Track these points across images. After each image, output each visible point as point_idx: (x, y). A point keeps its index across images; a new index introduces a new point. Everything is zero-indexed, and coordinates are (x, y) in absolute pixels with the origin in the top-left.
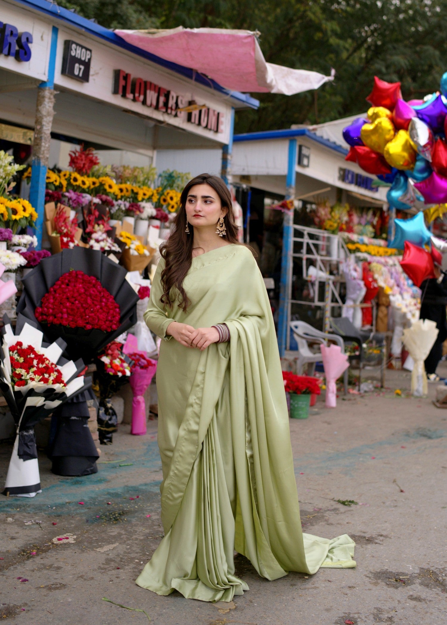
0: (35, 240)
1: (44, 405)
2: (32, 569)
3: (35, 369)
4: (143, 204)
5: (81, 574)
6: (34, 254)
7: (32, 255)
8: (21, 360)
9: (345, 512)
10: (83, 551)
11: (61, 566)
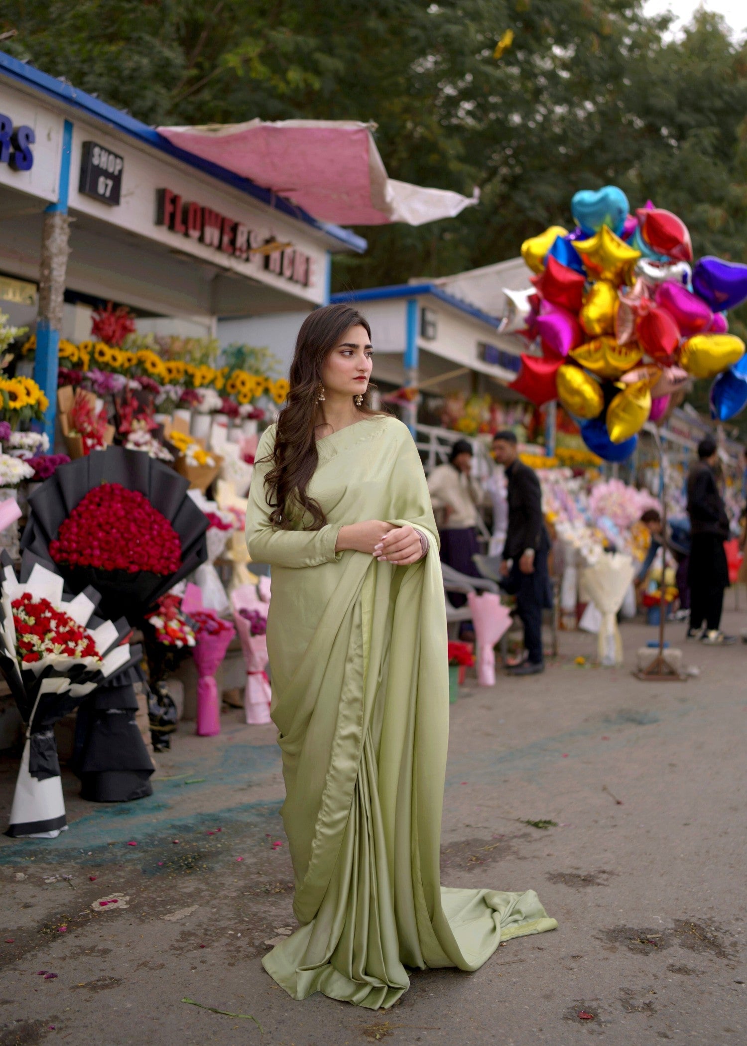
0: (44, 440)
1: (69, 691)
2: (62, 955)
3: (53, 634)
4: (201, 391)
5: (143, 960)
6: (45, 460)
7: (42, 461)
8: (32, 621)
9: (540, 839)
10: (143, 921)
11: (109, 948)
